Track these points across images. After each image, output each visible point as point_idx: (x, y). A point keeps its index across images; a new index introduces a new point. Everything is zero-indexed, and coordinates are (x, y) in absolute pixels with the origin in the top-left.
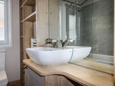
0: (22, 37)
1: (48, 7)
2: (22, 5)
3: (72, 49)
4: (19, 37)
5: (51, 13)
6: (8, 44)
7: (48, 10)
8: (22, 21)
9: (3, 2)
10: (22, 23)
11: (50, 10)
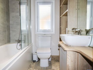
0: (61, 27)
1: (77, 5)
2: (61, 5)
3: (91, 36)
4: (59, 27)
5: (79, 9)
6: (53, 32)
7: (77, 6)
8: (61, 16)
9: (50, 5)
10: (61, 17)
11: (78, 6)
